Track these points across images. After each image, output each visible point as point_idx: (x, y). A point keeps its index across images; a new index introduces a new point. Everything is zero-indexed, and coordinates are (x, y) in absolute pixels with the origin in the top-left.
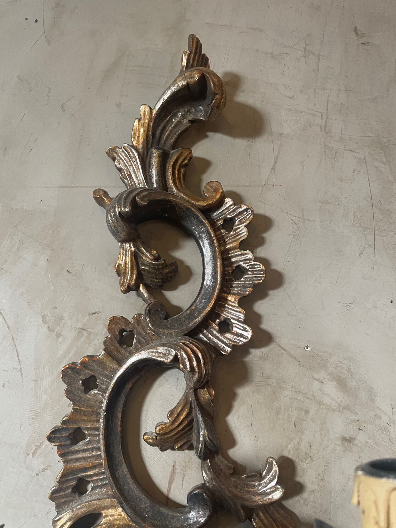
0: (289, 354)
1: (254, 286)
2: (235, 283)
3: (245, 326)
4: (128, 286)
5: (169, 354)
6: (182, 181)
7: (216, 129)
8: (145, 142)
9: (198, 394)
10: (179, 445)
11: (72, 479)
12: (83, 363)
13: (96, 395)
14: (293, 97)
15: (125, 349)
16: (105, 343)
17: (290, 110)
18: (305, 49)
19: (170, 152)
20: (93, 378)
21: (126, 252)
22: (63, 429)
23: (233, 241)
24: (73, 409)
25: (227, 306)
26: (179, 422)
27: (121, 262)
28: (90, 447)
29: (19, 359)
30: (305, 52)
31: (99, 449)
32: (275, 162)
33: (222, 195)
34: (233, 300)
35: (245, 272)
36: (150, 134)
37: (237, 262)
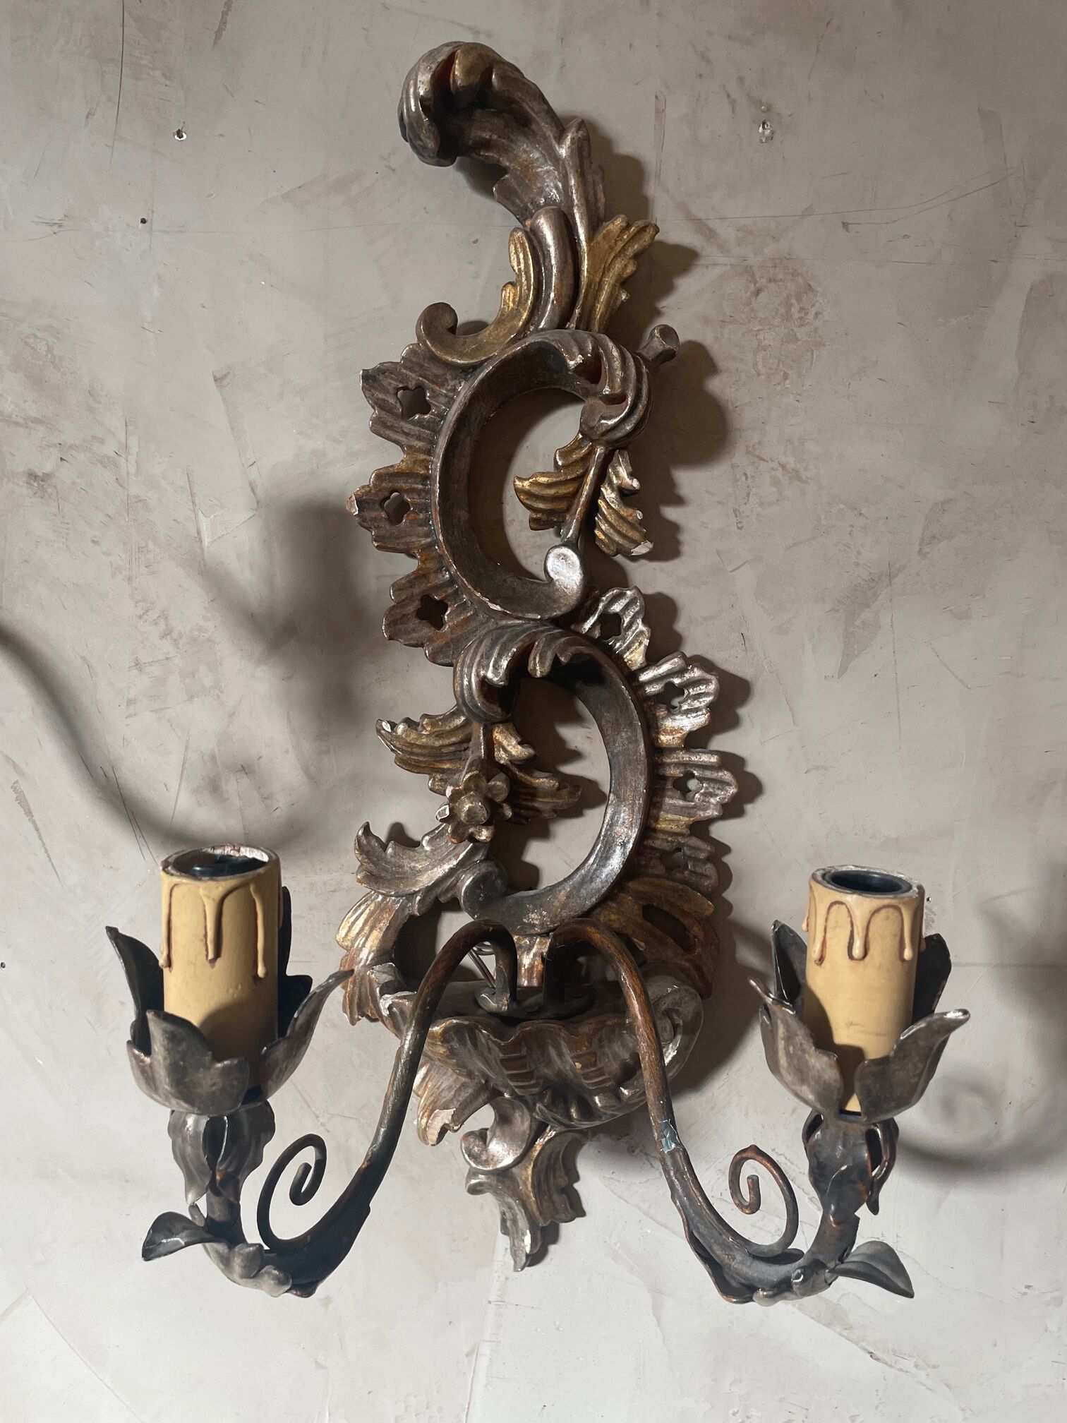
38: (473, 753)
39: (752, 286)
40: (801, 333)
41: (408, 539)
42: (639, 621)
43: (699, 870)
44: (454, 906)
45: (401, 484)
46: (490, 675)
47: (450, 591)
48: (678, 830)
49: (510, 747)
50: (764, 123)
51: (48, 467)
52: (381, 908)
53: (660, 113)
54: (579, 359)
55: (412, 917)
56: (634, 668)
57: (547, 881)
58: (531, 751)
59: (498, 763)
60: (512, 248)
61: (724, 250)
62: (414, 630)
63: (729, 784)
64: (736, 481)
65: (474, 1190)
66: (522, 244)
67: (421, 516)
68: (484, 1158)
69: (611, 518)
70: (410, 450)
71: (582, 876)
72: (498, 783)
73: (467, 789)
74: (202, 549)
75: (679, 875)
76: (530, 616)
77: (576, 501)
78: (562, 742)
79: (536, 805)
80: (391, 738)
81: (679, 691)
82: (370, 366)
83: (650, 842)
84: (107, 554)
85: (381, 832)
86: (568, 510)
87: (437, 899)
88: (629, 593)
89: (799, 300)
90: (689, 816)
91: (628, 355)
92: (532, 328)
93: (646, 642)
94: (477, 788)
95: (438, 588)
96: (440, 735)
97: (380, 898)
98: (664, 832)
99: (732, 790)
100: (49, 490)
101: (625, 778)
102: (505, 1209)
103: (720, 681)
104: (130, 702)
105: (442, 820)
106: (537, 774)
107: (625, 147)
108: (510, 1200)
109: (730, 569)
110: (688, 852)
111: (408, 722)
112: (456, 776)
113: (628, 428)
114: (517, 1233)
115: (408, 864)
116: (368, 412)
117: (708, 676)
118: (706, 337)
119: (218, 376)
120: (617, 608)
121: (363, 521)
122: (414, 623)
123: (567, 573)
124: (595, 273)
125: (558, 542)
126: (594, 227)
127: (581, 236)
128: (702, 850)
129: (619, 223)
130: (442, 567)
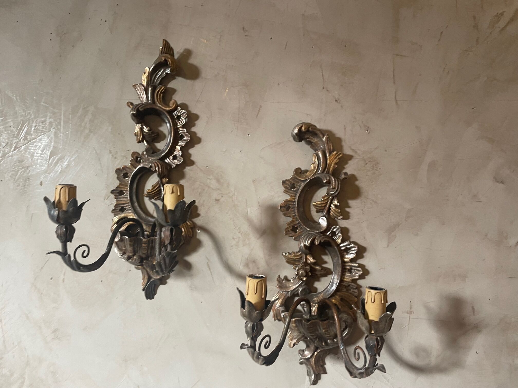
0: (200, 169)
1: (186, 143)
2: (180, 141)
3: (181, 158)
4: (139, 141)
5: (149, 165)
6: (161, 99)
7: (179, 75)
8: (147, 83)
9: (162, 181)
10: (156, 198)
11: (119, 207)
12: (122, 168)
13: (127, 179)
14: (213, 61)
15: (138, 163)
16: (131, 161)
17: (211, 67)
19: (157, 86)
20: (126, 173)
21: (138, 127)
22: (116, 189)
23: (180, 125)
24: (119, 183)
25: (175, 149)
26: (155, 189)
27: (136, 131)
28: (125, 197)
29: (101, 166)
31: (128, 197)
32: (202, 91)
33: (176, 105)
34: (178, 147)
35: (184, 137)
36: (149, 79)
37: (181, 133)
38: (302, 260)
39: (365, 162)
40: (376, 172)
41: (290, 214)
42: (340, 233)
43: (354, 291)
44: (297, 295)
45: (289, 203)
46: (306, 244)
47: (299, 225)
48: (349, 281)
49: (311, 260)
50: (367, 130)
51: (219, 198)
52: (282, 294)
53: (345, 129)
54: (326, 181)
55: (288, 297)
56: (339, 243)
57: (319, 291)
58: (315, 261)
59: (308, 263)
60: (313, 157)
61: (359, 155)
64: (362, 203)
65: (301, 363)
66: (315, 156)
67: (293, 209)
68: (303, 355)
69: (334, 211)
70: (291, 196)
71: (326, 291)
72: (308, 267)
73: (301, 269)
74: (248, 215)
75: (349, 292)
76: (316, 231)
77: (326, 207)
78: (323, 259)
79: (316, 273)
80: (285, 256)
81: (350, 249)
82: (284, 180)
83: (342, 284)
84: (229, 215)
85: (282, 277)
86: (324, 209)
87: (294, 293)
88: (338, 227)
89: (376, 166)
90: (352, 278)
91: (336, 180)
92: (317, 173)
93: (341, 238)
94: (303, 268)
95: (296, 224)
96: (295, 256)
97: (282, 292)
98: (346, 281)
99: (361, 272)
100: (219, 203)
101: (337, 268)
102: (308, 369)
103: (358, 247)
104: (232, 246)
105: (296, 275)
106: (317, 266)
107: (338, 136)
108: (309, 366)
109: (361, 222)
110: (352, 286)
111: (288, 253)
112: (299, 265)
113: (336, 194)
114: (311, 375)
115: (288, 285)
116: (283, 189)
117: (355, 246)
118: (355, 173)
119: (253, 180)
120: (335, 230)
121: (281, 210)
122: (291, 232)
123: (323, 222)
124: (330, 162)
125: (322, 216)
126: (330, 154)
127: (328, 155)
128: (354, 286)
129: (335, 152)
130: (297, 220)
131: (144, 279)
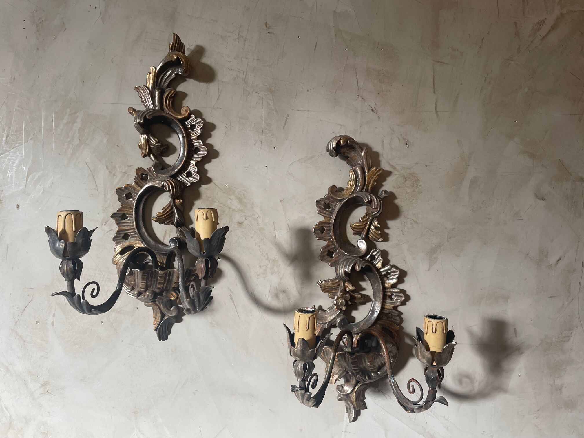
0: (218, 187)
1: (203, 157)
2: (195, 155)
3: (197, 174)
4: (145, 154)
5: (160, 184)
6: (171, 105)
7: (190, 76)
8: (153, 85)
9: (175, 202)
10: (167, 222)
11: (122, 233)
12: (125, 187)
13: (131, 201)
14: (230, 61)
15: (143, 182)
16: (135, 179)
17: (228, 68)
18: (239, 34)
19: (165, 90)
20: (130, 193)
21: (143, 139)
22: (117, 213)
23: (194, 136)
24: (122, 206)
25: (190, 165)
26: (166, 212)
27: (141, 143)
28: (129, 221)
29: (96, 184)
30: (239, 36)
31: (133, 222)
32: (219, 96)
33: (190, 113)
34: (193, 162)
35: (199, 150)
36: (155, 81)
37: (196, 145)
38: (340, 288)
39: (405, 179)
40: (417, 190)
41: (325, 237)
42: (380, 257)
43: (395, 318)
44: (335, 326)
45: (324, 225)
46: (347, 270)
47: (335, 249)
48: (390, 308)
49: (349, 287)
50: (407, 144)
51: (242, 221)
53: (382, 142)
54: (367, 200)
55: (325, 329)
56: (379, 268)
57: (357, 321)
58: (355, 288)
59: (346, 291)
60: (350, 174)
61: (398, 171)
62: (326, 259)
63: (402, 297)
64: (402, 223)
65: (340, 400)
66: (353, 173)
67: (328, 232)
68: (342, 391)
69: (373, 233)
70: (326, 217)
71: (366, 320)
72: (348, 296)
73: (340, 297)
74: (276, 239)
75: (390, 320)
76: (355, 256)
77: (365, 229)
78: (361, 286)
79: (356, 301)
80: (321, 285)
81: (390, 274)
82: (318, 199)
83: (383, 311)
84: (254, 240)
86: (363, 231)
87: (331, 324)
88: (377, 250)
89: (416, 182)
90: (393, 305)
91: (378, 199)
92: (355, 191)
93: (382, 262)
94: (343, 297)
95: (332, 249)
96: (333, 284)
98: (387, 309)
99: (403, 298)
100: (242, 226)
101: (377, 295)
102: (347, 405)
103: (400, 271)
104: (258, 275)
105: (334, 305)
106: (356, 294)
107: (375, 150)
108: (349, 402)
109: (401, 244)
110: (393, 314)
111: (324, 280)
112: (337, 294)
113: (378, 215)
114: (351, 412)
115: (324, 316)
116: (316, 209)
117: (397, 270)
118: (394, 191)
119: (281, 200)
120: (374, 254)
121: (315, 234)
122: (326, 257)
123: (363, 245)
124: (369, 179)
125: (360, 238)
126: (369, 169)
127: (366, 172)
128: (396, 313)
129: (374, 168)
130: (333, 244)
131: (155, 317)
